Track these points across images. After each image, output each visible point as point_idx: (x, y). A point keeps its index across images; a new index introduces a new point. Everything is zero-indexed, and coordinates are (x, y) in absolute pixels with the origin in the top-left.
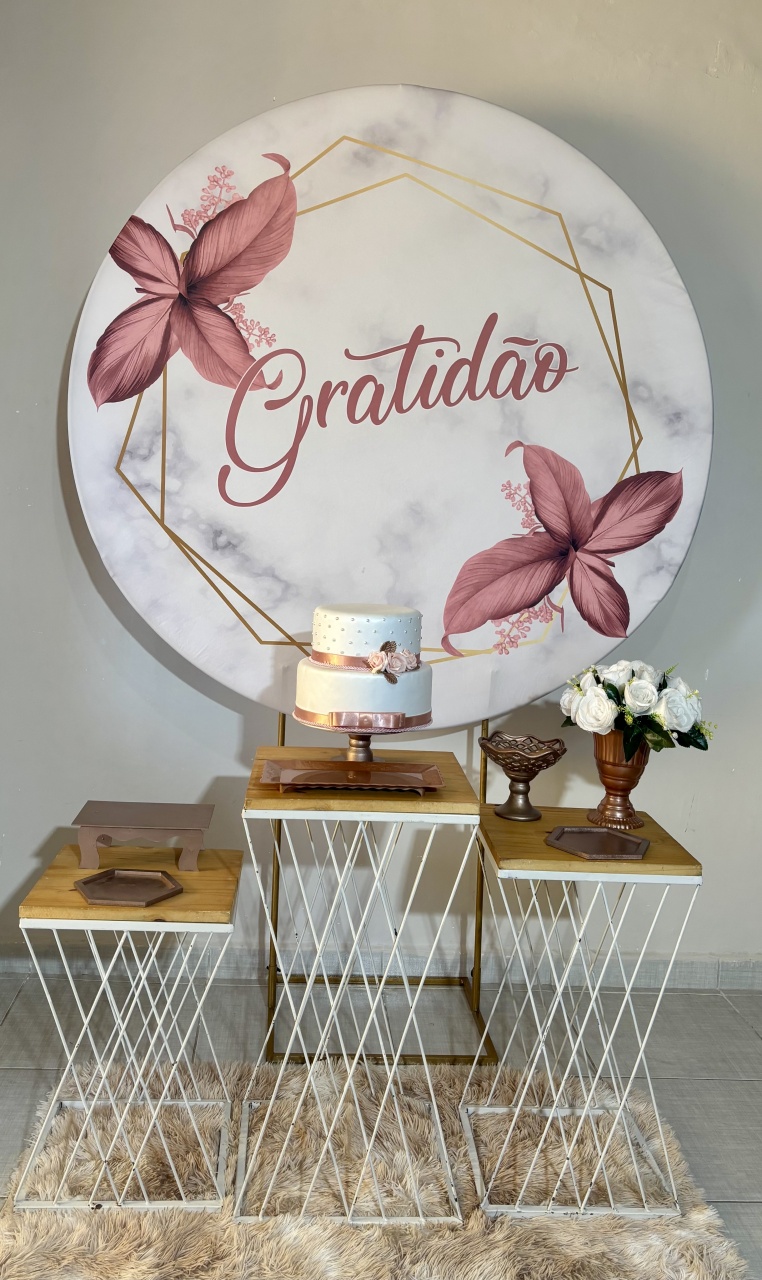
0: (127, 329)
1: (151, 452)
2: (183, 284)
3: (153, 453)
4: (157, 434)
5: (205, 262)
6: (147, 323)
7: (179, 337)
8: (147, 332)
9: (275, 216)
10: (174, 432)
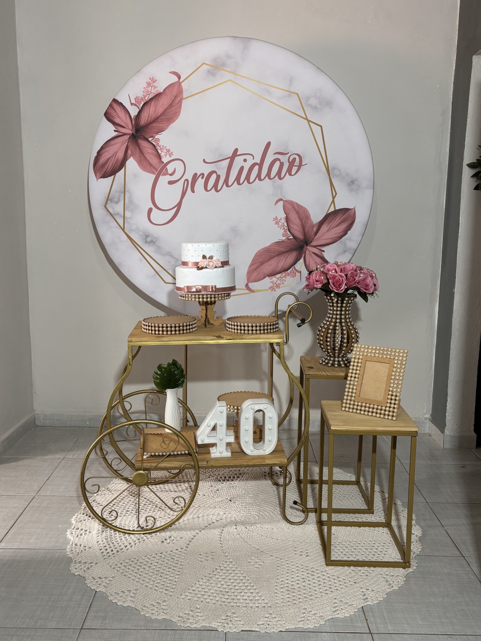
0: (110, 147)
1: (119, 200)
2: (134, 129)
3: (120, 201)
4: (122, 192)
5: (144, 120)
6: (117, 146)
7: (132, 152)
8: (118, 150)
9: (174, 100)
10: (128, 192)
